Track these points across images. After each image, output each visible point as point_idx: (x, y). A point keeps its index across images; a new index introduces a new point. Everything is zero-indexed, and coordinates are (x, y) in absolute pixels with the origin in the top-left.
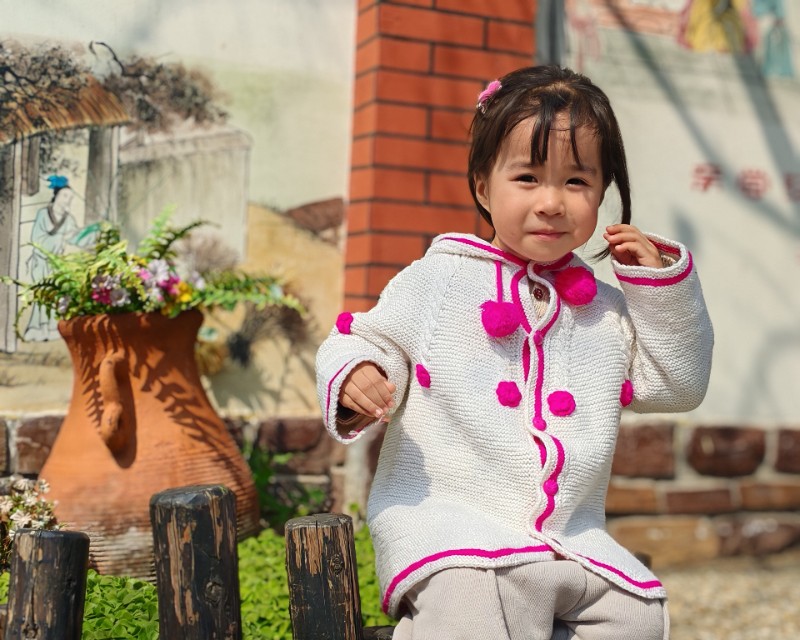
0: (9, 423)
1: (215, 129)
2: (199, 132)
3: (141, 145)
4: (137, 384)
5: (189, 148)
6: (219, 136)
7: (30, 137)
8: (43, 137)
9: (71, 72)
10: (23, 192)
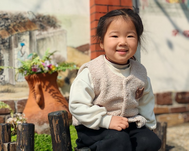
3: (41, 34)
4: (44, 90)
6: (59, 31)
8: (18, 34)
9: (24, 19)
10: (14, 47)
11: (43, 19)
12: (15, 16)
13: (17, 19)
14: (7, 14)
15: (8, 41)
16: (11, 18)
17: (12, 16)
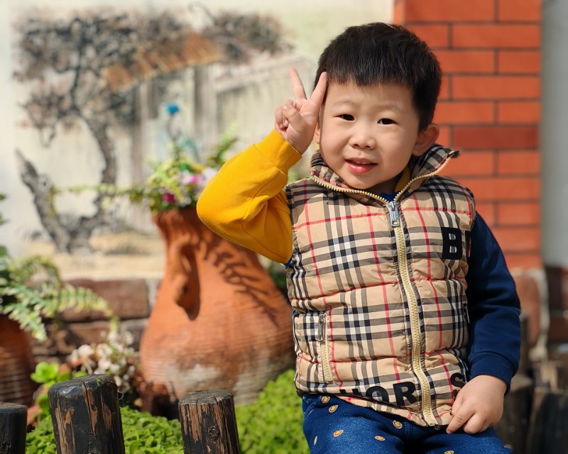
0: (149, 283)
2: (273, 62)
4: (200, 256)
5: (266, 75)
7: (153, 79)
8: (161, 77)
9: (175, 27)
10: (148, 118)
11: (236, 25)
12: (151, 22)
13: (157, 31)
15: (129, 98)
16: (139, 28)
17: (141, 21)
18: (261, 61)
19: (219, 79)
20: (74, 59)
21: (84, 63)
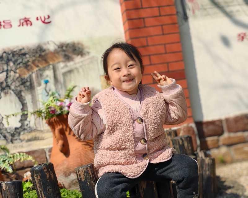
0: (45, 150)
1: (87, 57)
2: (82, 59)
3: (66, 66)
4: (67, 133)
5: (81, 64)
6: (89, 59)
7: (37, 71)
8: (40, 70)
9: (44, 51)
10: (37, 86)
11: (66, 47)
12: (33, 50)
13: (37, 52)
14: (23, 49)
15: (29, 80)
16: (29, 53)
17: (30, 50)
18: (78, 59)
19: (62, 68)
20: (5, 68)
21: (9, 68)
